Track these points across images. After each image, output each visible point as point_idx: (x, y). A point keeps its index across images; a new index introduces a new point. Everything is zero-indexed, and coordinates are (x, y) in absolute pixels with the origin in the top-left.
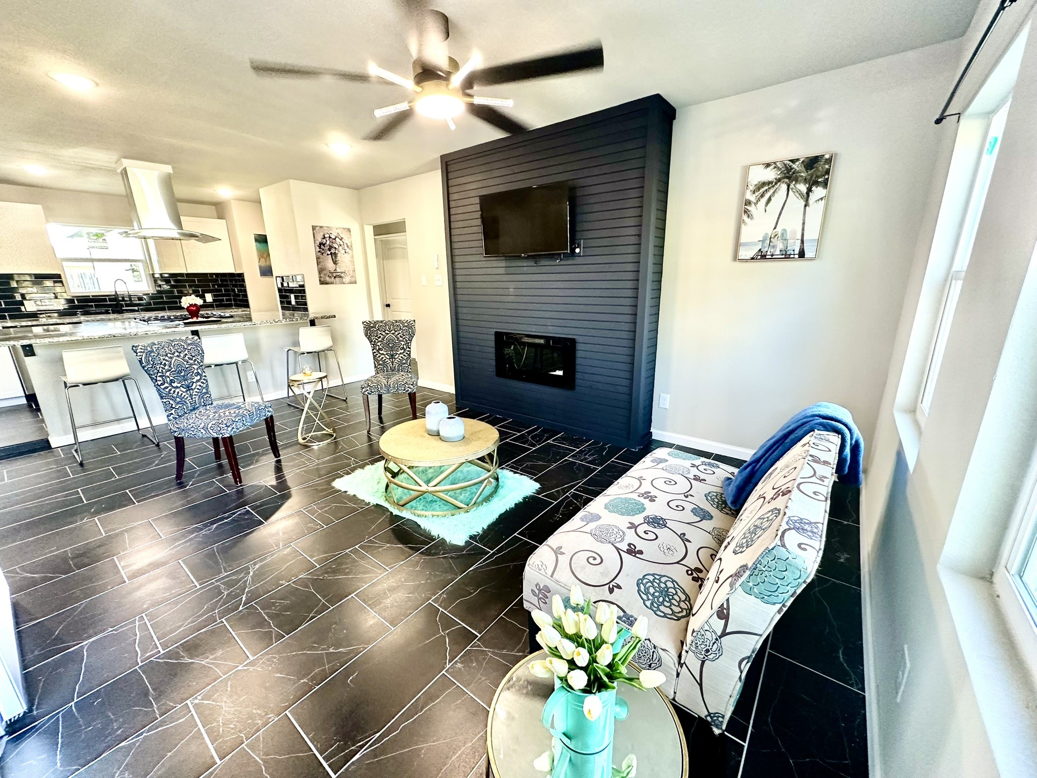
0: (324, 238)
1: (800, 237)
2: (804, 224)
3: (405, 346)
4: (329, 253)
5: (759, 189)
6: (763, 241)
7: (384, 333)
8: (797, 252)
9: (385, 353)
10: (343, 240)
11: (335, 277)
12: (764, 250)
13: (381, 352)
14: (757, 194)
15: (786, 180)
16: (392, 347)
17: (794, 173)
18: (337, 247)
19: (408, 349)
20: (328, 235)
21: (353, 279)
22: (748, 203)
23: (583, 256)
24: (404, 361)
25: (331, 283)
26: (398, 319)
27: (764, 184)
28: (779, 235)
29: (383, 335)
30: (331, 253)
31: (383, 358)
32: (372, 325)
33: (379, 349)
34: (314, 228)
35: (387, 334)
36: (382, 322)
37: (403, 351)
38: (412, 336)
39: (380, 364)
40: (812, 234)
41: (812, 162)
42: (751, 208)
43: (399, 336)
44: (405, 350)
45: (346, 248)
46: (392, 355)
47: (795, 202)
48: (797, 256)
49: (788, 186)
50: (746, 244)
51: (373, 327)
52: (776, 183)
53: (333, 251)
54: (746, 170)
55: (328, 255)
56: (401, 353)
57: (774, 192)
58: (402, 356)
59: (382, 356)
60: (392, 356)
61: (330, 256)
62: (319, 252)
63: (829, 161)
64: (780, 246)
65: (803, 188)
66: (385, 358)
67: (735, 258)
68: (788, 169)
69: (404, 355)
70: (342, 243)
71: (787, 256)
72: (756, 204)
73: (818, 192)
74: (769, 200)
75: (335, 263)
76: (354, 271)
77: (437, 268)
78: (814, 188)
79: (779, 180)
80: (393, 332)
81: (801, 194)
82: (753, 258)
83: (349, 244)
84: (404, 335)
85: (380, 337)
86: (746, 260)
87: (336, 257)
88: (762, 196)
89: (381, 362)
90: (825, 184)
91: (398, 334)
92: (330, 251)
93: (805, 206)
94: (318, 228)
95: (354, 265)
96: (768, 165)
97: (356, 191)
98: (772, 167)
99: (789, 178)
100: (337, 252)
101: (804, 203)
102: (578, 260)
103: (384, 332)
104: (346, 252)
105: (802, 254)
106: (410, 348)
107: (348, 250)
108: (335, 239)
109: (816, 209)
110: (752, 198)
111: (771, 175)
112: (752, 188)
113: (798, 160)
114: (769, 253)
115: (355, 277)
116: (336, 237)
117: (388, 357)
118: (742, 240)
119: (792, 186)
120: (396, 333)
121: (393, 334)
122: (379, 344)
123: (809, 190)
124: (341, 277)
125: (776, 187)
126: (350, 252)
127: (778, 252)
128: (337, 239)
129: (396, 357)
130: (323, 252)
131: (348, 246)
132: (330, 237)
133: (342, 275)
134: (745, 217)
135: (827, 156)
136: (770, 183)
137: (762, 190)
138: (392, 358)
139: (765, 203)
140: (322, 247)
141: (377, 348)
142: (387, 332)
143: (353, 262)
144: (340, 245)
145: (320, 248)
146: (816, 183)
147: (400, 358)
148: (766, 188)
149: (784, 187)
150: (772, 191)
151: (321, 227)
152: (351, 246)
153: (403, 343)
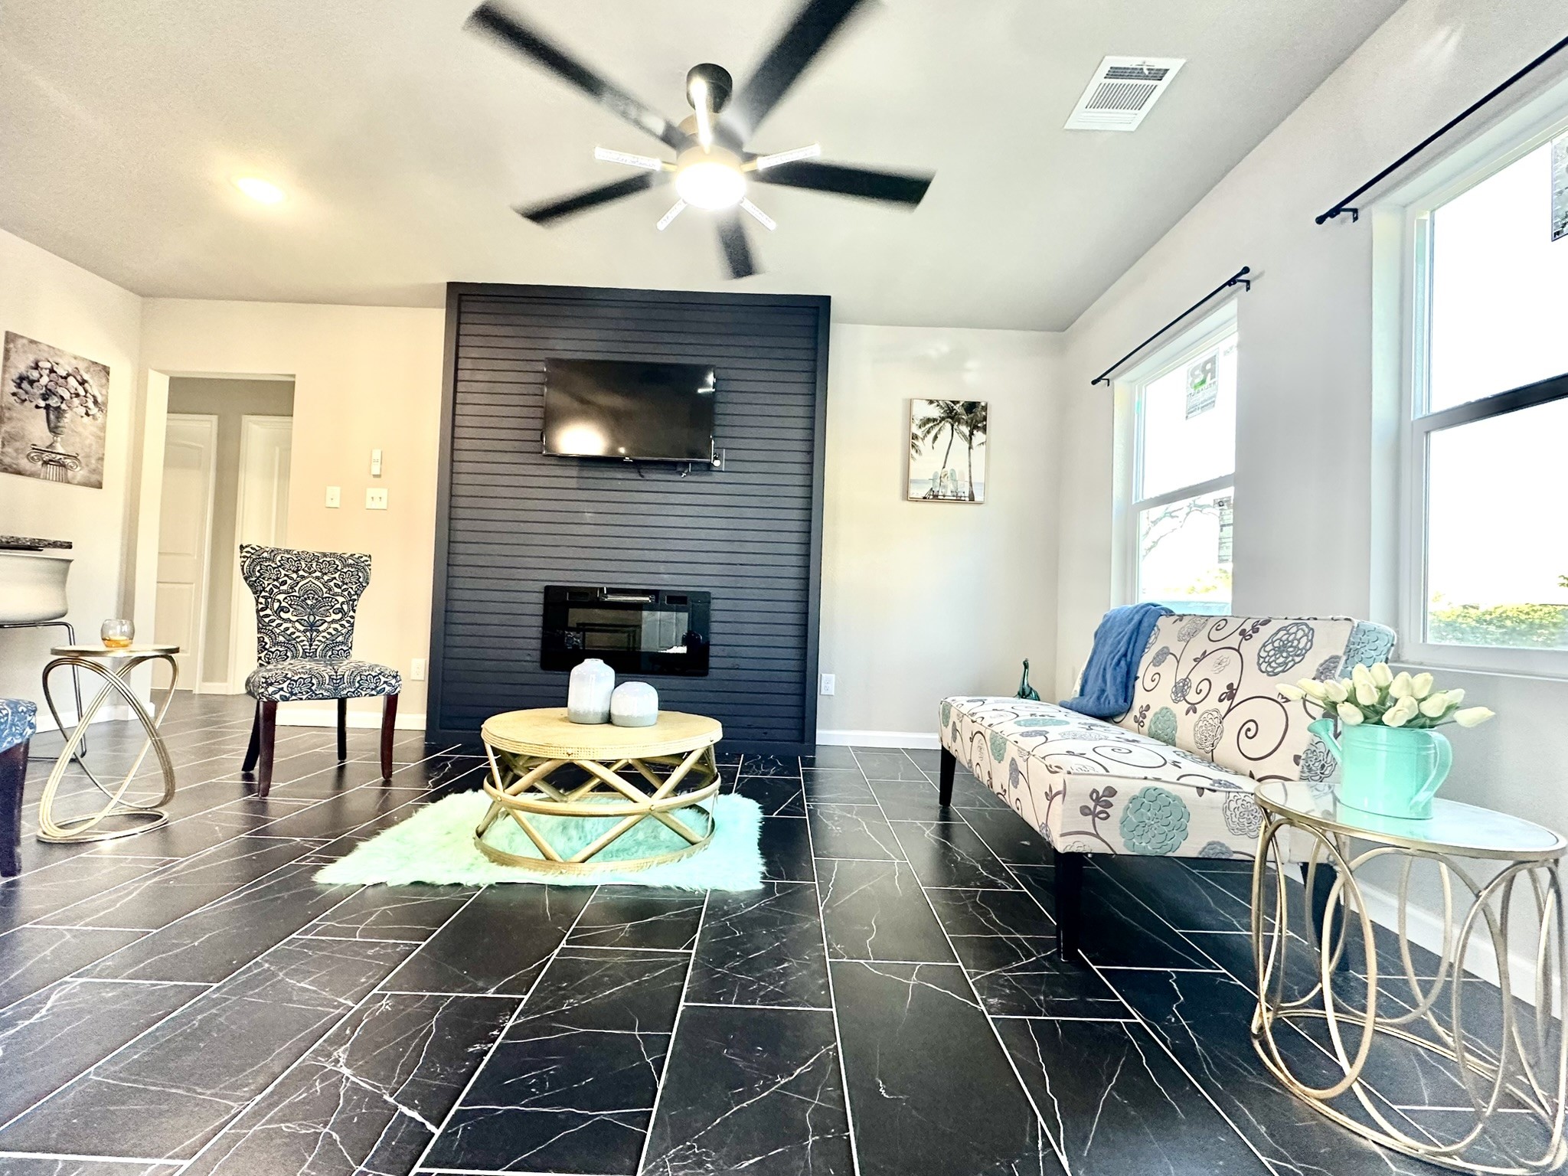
0: (36, 367)
1: (968, 480)
2: (970, 466)
3: (345, 607)
4: (42, 404)
5: (925, 425)
6: (934, 480)
7: (294, 576)
8: (967, 494)
9: (294, 619)
10: (86, 385)
11: (46, 463)
12: (936, 490)
13: (282, 614)
14: (923, 429)
15: (950, 420)
16: (313, 606)
17: (956, 414)
18: (67, 395)
19: (351, 613)
20: (49, 365)
21: (94, 478)
22: (915, 437)
23: (725, 472)
24: (340, 639)
25: (32, 475)
26: (327, 551)
27: (929, 420)
28: (949, 475)
29: (292, 578)
30: (47, 407)
31: (287, 629)
32: (265, 555)
33: (281, 609)
34: (10, 338)
35: (303, 577)
36: (288, 552)
37: (340, 615)
38: (362, 587)
39: (278, 644)
40: (978, 477)
41: (971, 407)
42: (919, 443)
43: (332, 584)
44: (345, 614)
45: (90, 404)
46: (312, 625)
47: (960, 443)
48: (967, 499)
49: (952, 426)
50: (916, 482)
51: (267, 560)
52: (940, 422)
53: (54, 402)
54: (910, 403)
55: (37, 407)
56: (334, 621)
57: (940, 430)
58: (337, 626)
59: (285, 625)
60: (312, 627)
61: (43, 412)
62: (14, 394)
63: (985, 408)
64: (951, 487)
65: (966, 430)
66: (292, 630)
67: (906, 496)
68: (951, 410)
69: (342, 626)
70: (82, 393)
71: (958, 499)
72: (923, 439)
73: (979, 436)
74: (936, 437)
75: (54, 430)
76: (101, 459)
77: (378, 476)
78: (975, 432)
79: (943, 419)
80: (318, 574)
81: (964, 436)
82: (925, 498)
83: (100, 399)
84: (344, 583)
85: (284, 583)
86: (916, 500)
87: (58, 418)
88: (928, 432)
89: (281, 639)
90: (984, 429)
91: (330, 580)
92: (45, 399)
93: (970, 448)
94: (25, 341)
95: (103, 446)
96: (931, 402)
97: (140, 298)
98: (936, 404)
99: (952, 418)
100: (64, 406)
101: (968, 446)
102: (717, 477)
103: (296, 572)
104: (87, 414)
105: (972, 498)
106: (354, 611)
107: (94, 410)
108: (65, 378)
109: (978, 452)
110: (920, 433)
111: (935, 412)
112: (918, 422)
113: (958, 402)
114: (940, 494)
115: (101, 474)
116: (69, 375)
117: (302, 628)
118: (912, 477)
119: (955, 427)
120: (326, 578)
121: (317, 578)
122: (281, 597)
123: (971, 434)
124: (63, 465)
125: (941, 425)
126: (99, 415)
127: (949, 493)
128: (71, 380)
129: (321, 629)
130: (24, 396)
131: (96, 402)
132: (52, 371)
133: (68, 461)
134: (913, 452)
135: (983, 404)
136: (934, 420)
137: (928, 426)
138: (311, 630)
139: (931, 440)
140: (25, 385)
141: (276, 605)
142: (301, 573)
143: (101, 440)
144: (77, 395)
145: (19, 386)
146: (976, 427)
147: (331, 630)
148: (931, 424)
149: (948, 426)
150: (936, 429)
151: (32, 342)
152: (105, 404)
153: (341, 599)
